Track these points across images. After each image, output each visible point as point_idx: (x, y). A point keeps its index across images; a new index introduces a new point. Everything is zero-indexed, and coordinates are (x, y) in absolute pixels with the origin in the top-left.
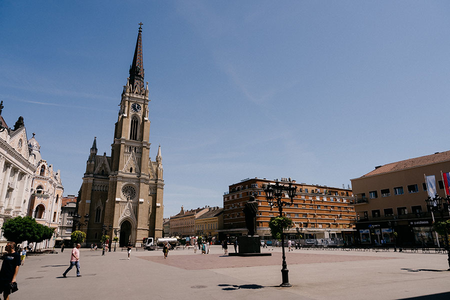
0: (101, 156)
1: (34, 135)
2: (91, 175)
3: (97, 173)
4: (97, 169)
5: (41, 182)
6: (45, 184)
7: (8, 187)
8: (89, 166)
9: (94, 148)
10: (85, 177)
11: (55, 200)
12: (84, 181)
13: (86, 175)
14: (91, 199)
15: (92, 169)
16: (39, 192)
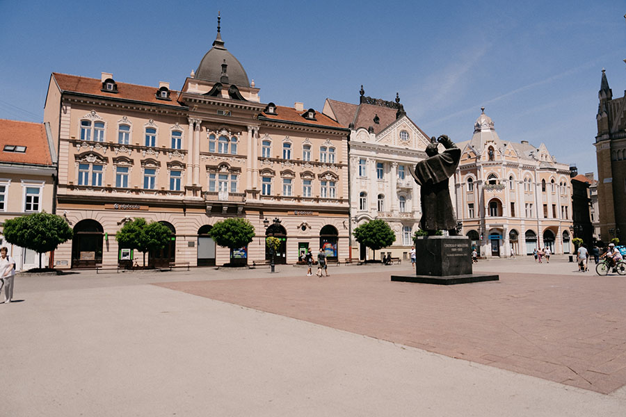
0: (619, 99)
1: (483, 110)
2: (606, 136)
3: (617, 130)
4: (615, 123)
5: (492, 170)
6: (499, 170)
7: (398, 188)
8: (600, 123)
9: (605, 90)
10: (597, 142)
11: (540, 188)
12: (597, 149)
13: (598, 139)
14: (613, 177)
15: (606, 127)
16: (493, 182)
